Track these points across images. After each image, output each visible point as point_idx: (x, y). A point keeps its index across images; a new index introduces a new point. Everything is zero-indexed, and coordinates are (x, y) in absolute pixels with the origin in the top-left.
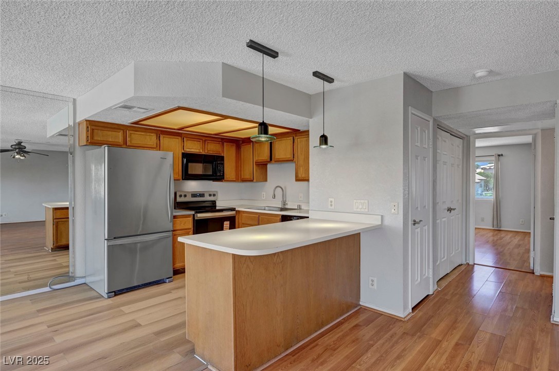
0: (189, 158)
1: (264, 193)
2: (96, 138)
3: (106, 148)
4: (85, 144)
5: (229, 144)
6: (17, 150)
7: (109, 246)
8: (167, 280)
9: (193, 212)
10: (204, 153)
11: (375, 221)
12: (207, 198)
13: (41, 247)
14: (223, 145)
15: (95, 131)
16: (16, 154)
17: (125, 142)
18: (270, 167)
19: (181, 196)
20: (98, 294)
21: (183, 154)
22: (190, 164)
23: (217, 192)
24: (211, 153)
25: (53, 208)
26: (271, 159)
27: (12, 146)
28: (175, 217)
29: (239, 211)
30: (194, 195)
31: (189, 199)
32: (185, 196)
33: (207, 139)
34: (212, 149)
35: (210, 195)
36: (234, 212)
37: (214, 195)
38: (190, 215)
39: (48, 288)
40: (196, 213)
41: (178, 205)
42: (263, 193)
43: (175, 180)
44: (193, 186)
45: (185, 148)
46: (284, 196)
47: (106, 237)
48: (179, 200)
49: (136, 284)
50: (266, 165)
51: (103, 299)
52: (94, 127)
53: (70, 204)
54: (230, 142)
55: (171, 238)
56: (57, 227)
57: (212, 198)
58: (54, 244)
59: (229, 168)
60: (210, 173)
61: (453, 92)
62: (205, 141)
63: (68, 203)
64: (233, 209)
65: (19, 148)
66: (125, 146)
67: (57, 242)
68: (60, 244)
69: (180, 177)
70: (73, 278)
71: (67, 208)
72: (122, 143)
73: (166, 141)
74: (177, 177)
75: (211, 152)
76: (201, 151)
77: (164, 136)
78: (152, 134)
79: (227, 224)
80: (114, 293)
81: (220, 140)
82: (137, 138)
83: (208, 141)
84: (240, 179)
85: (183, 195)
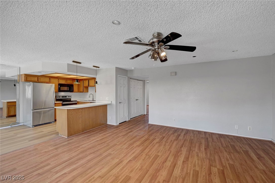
0: (61, 85)
2: (28, 79)
3: (32, 83)
4: (24, 81)
7: (33, 112)
8: (53, 122)
9: (62, 102)
11: (110, 102)
12: (67, 98)
14: (73, 81)
15: (28, 77)
17: (38, 80)
18: (89, 88)
19: (58, 97)
21: (59, 84)
22: (61, 87)
23: (71, 96)
24: (69, 84)
25: (7, 102)
26: (89, 86)
28: (55, 103)
29: (78, 102)
30: (63, 97)
31: (61, 98)
32: (60, 97)
34: (69, 82)
35: (69, 97)
36: (77, 102)
37: (70, 97)
39: (10, 126)
40: (63, 102)
41: (57, 100)
43: (55, 92)
44: (62, 94)
45: (59, 82)
46: (93, 97)
47: (32, 109)
48: (57, 98)
49: (40, 124)
52: (27, 76)
53: (17, 100)
55: (54, 110)
56: (9, 109)
57: (69, 98)
59: (75, 88)
60: (69, 90)
61: (131, 71)
63: (16, 100)
64: (76, 101)
66: (38, 82)
67: (8, 114)
68: (10, 115)
69: (58, 91)
70: (19, 123)
71: (16, 102)
72: (37, 81)
73: (52, 80)
74: (56, 91)
76: (65, 83)
77: (52, 78)
78: (48, 78)
80: (34, 126)
81: (72, 79)
82: (42, 79)
83: (68, 80)
84: (79, 91)
85: (59, 97)
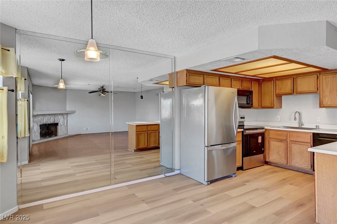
1: (279, 117)
3: (207, 87)
4: (185, 85)
5: (254, 82)
6: (102, 91)
7: (208, 151)
8: (234, 175)
9: (242, 130)
10: (241, 89)
13: (126, 148)
14: (251, 83)
15: (191, 76)
16: (101, 93)
17: (204, 82)
20: (197, 182)
23: (245, 115)
25: (136, 125)
26: (293, 92)
27: (99, 89)
33: (243, 79)
34: (246, 86)
35: (242, 118)
36: (265, 129)
37: (244, 118)
38: (240, 131)
39: (163, 175)
40: (245, 130)
42: (277, 117)
45: (232, 86)
46: (300, 119)
47: (206, 145)
50: (281, 96)
51: (204, 185)
54: (255, 81)
56: (138, 136)
57: (242, 120)
58: (136, 147)
62: (242, 80)
65: (103, 90)
67: (138, 146)
73: (223, 81)
75: (245, 88)
76: (240, 87)
77: (222, 78)
78: (216, 77)
79: (260, 138)
80: (210, 182)
81: (249, 80)
83: (245, 81)
84: (261, 106)
